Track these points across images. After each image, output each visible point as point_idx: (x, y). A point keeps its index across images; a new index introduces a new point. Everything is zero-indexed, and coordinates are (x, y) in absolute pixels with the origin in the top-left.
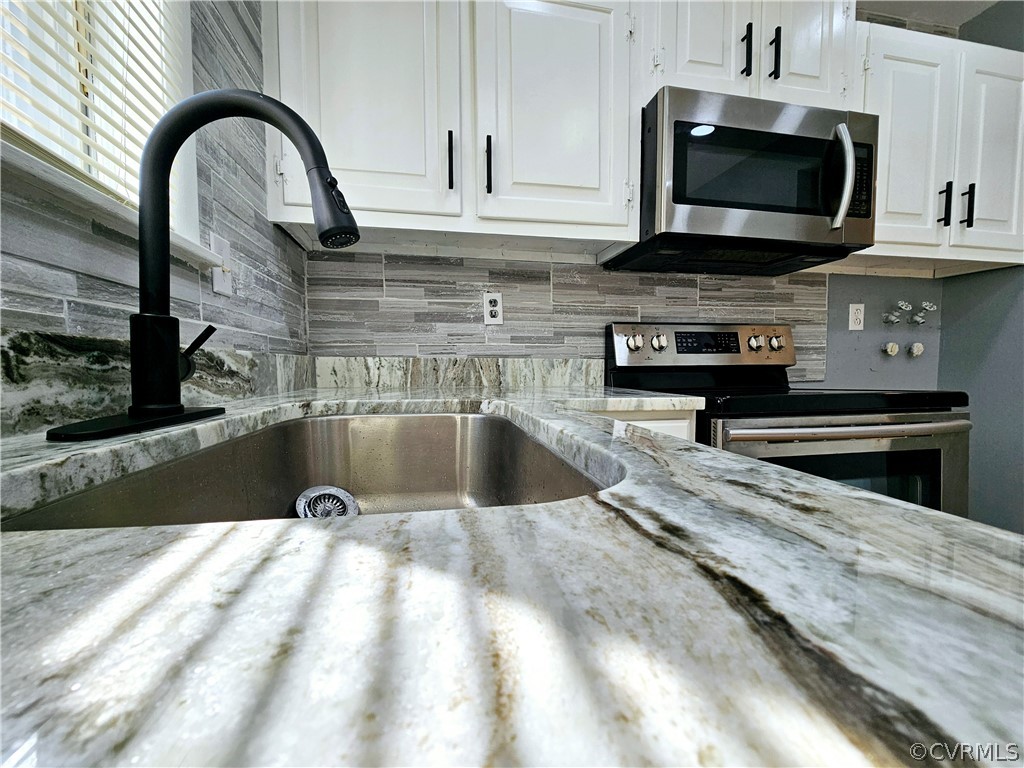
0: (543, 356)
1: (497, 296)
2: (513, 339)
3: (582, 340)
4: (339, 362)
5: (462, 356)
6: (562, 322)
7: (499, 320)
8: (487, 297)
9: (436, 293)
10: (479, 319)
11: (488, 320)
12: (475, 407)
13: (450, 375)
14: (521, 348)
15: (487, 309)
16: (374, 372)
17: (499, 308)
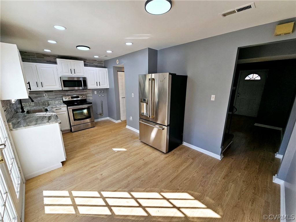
0: (54, 100)
1: (46, 94)
2: (49, 99)
3: (59, 98)
4: (25, 103)
5: (42, 101)
6: (56, 96)
7: (47, 97)
8: (45, 94)
9: (37, 94)
10: (44, 97)
11: (45, 97)
12: (44, 108)
13: (41, 103)
14: (51, 99)
15: (45, 96)
16: (30, 104)
17: (47, 95)
